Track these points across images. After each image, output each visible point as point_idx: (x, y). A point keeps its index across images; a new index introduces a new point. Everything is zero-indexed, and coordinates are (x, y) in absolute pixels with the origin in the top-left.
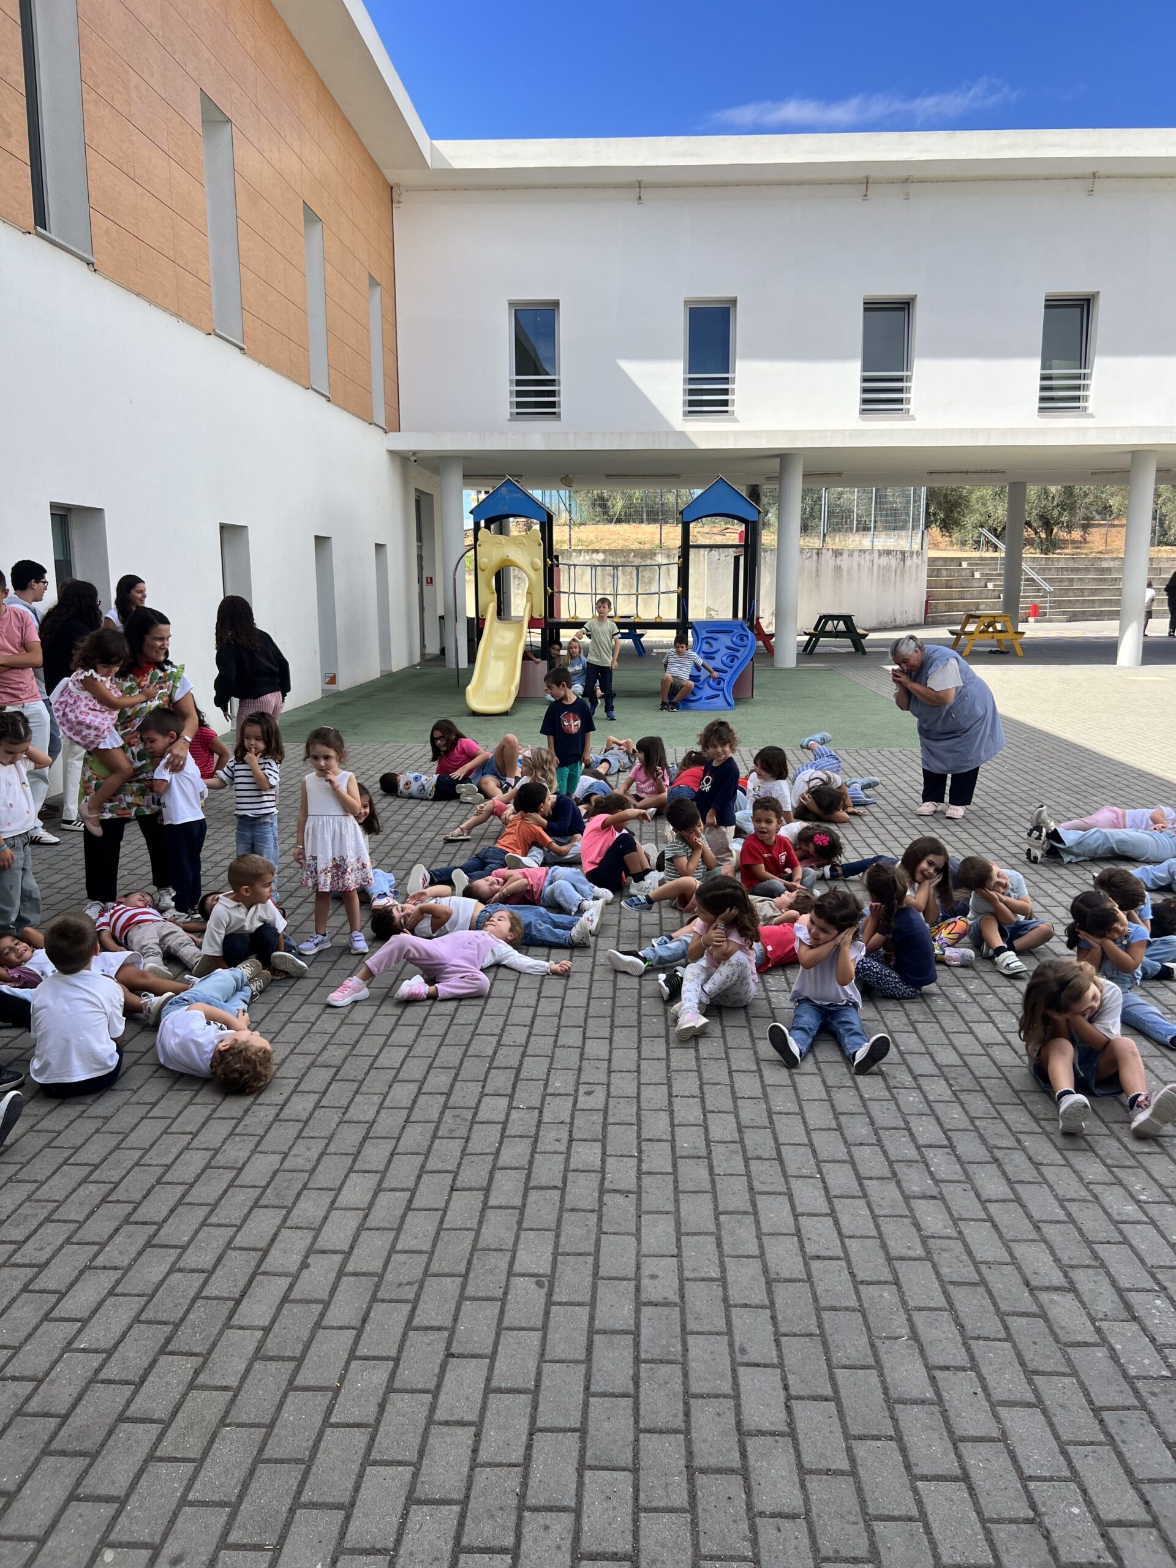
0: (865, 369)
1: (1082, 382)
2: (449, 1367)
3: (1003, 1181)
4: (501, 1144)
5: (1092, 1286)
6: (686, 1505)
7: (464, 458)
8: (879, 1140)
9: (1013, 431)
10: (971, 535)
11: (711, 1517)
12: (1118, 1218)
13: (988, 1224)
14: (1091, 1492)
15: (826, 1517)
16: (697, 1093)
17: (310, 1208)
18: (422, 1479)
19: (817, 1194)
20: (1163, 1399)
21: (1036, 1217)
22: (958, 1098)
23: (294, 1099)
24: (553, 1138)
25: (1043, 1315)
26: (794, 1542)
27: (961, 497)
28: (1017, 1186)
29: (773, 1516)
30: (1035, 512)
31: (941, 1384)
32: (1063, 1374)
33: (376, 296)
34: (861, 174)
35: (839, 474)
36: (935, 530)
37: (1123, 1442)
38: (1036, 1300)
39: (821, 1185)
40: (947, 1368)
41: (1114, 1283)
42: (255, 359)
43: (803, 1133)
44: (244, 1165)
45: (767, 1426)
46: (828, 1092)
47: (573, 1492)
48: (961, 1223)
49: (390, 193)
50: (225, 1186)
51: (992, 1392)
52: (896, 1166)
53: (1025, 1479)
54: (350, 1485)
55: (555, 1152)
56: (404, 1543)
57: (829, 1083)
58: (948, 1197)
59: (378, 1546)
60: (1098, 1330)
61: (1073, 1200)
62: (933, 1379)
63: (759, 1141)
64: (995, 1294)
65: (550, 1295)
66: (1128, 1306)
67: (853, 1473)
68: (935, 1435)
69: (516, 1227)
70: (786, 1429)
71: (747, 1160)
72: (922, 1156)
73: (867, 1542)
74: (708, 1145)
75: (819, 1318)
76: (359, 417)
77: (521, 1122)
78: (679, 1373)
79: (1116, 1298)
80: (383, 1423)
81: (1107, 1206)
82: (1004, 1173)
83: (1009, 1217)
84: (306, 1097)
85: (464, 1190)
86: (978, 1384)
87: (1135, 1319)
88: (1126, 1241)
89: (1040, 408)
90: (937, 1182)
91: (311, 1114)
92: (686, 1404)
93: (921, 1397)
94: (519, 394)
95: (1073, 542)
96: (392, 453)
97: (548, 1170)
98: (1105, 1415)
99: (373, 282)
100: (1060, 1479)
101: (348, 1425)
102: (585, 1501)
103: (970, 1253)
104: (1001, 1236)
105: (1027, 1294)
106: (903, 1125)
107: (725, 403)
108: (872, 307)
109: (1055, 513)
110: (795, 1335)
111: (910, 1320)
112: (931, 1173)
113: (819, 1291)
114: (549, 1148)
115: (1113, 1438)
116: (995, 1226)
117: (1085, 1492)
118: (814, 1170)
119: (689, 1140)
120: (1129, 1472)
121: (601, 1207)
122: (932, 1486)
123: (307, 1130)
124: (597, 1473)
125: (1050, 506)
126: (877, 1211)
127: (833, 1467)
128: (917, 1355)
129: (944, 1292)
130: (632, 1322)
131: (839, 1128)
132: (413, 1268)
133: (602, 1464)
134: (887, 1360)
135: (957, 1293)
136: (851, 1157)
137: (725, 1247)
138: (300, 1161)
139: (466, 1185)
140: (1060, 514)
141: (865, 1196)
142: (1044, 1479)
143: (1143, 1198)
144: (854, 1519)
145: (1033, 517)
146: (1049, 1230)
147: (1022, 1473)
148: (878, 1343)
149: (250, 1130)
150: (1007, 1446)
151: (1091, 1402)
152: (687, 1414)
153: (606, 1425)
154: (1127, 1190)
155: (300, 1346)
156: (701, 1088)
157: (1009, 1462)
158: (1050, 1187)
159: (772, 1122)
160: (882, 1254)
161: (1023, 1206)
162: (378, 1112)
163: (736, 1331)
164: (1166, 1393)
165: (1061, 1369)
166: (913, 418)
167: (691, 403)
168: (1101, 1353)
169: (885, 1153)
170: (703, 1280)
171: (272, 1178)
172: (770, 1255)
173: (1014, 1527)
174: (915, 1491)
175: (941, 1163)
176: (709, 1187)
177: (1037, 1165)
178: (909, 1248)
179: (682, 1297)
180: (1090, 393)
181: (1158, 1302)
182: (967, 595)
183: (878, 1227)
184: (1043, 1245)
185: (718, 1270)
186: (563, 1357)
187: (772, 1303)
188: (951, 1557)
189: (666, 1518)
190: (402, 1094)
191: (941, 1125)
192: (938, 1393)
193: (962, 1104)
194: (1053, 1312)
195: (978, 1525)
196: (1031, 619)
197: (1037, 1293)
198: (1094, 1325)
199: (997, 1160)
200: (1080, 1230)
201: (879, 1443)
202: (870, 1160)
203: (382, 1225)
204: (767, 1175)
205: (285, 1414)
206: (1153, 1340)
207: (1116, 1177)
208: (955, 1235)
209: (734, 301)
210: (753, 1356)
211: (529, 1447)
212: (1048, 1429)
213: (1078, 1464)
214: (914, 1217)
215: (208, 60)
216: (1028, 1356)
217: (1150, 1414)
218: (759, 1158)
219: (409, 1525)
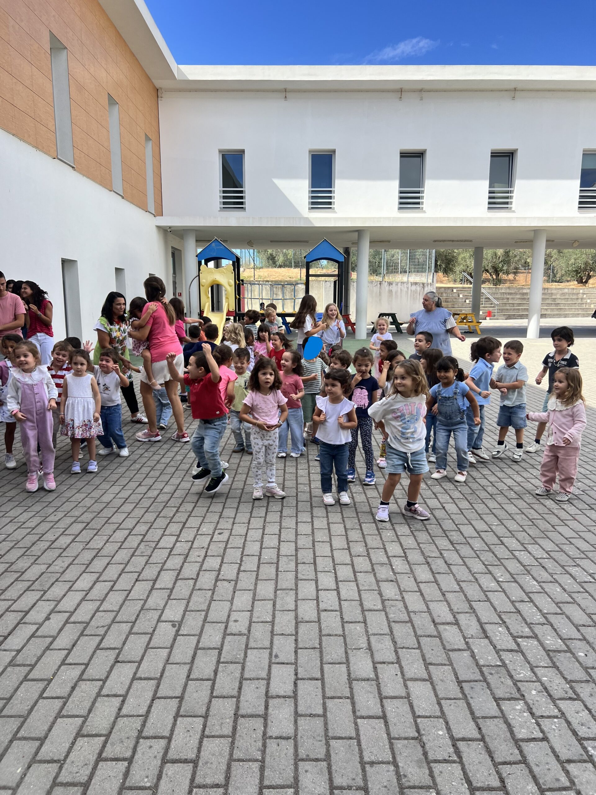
0: (401, 186)
1: (509, 195)
2: (116, 667)
3: (430, 573)
4: (167, 558)
5: (467, 622)
6: (230, 734)
7: (196, 230)
8: (368, 554)
9: (475, 219)
10: (458, 277)
11: (243, 739)
12: (486, 589)
13: (419, 593)
14: (450, 723)
15: (305, 738)
16: (278, 532)
17: (57, 591)
18: (87, 723)
19: (331, 580)
20: (496, 676)
21: (444, 590)
22: (413, 534)
23: (61, 538)
24: (196, 555)
25: (440, 637)
26: (286, 751)
27: (453, 257)
28: (436, 575)
29: (277, 738)
30: (490, 265)
31: (379, 671)
32: (445, 665)
33: (150, 146)
34: (398, 87)
35: (389, 241)
36: (440, 274)
37: (471, 698)
38: (437, 629)
39: (334, 575)
40: (384, 663)
41: (479, 620)
42: (80, 173)
43: (330, 551)
44: (26, 570)
45: (282, 693)
46: (346, 531)
47: (169, 728)
48: (404, 593)
49: (157, 92)
50: (12, 581)
51: (405, 674)
52: (375, 566)
53: (415, 717)
54: (46, 728)
55: (196, 562)
56: (70, 756)
57: (347, 527)
58: (399, 581)
59: (55, 759)
60: (467, 643)
61: (465, 581)
62: (375, 668)
63: (306, 555)
64: (416, 626)
65: (178, 631)
66: (484, 631)
67: (324, 715)
68: (371, 696)
69: (167, 598)
70: (292, 694)
71: (297, 564)
72: (390, 561)
73: (325, 750)
74: (278, 557)
75: (320, 639)
76: (140, 208)
77: (181, 547)
78: (240, 668)
79: (479, 627)
80: (72, 696)
81: (481, 584)
82: (431, 569)
83: (430, 591)
84: (68, 537)
85: (143, 580)
86: (399, 670)
87: (487, 637)
88: (488, 600)
89: (489, 208)
90: (395, 573)
91: (69, 545)
92: (241, 683)
93: (367, 677)
94: (224, 197)
95: (510, 280)
96: (159, 227)
97: (190, 570)
98: (464, 685)
99: (148, 138)
100: (435, 717)
101: (53, 698)
102: (175, 733)
103: (406, 607)
104: (424, 599)
105: (433, 626)
106: (382, 547)
107: (330, 203)
108: (404, 155)
109: (500, 265)
110: (306, 648)
111: (368, 640)
112: (393, 569)
113: (323, 626)
114: (193, 560)
115: (466, 696)
116: (422, 594)
117: (447, 723)
118: (332, 568)
119: (269, 555)
120: (472, 713)
121: (214, 588)
122: (365, 721)
123: (65, 553)
124: (185, 718)
125: (497, 262)
126: (361, 588)
127: (314, 713)
128: (369, 657)
129: (389, 626)
130: (219, 644)
131: (349, 548)
132: (107, 618)
133: (189, 714)
134: (352, 660)
135: (395, 627)
136: (352, 562)
137: (277, 606)
138: (57, 568)
139: (144, 579)
140: (503, 266)
141: (356, 580)
142: (426, 717)
143: (501, 579)
144: (320, 738)
145: (489, 267)
146: (449, 596)
147: (415, 713)
148: (349, 651)
149: (33, 553)
150: (409, 701)
151: (457, 678)
152: (240, 688)
153: (195, 694)
154: (493, 576)
155: (35, 659)
156: (280, 531)
157: (409, 708)
158: (454, 575)
159: (314, 546)
160: (360, 608)
161: (438, 585)
162: (105, 544)
163: (275, 647)
164: (498, 673)
165: (444, 662)
166: (425, 212)
167: (313, 203)
168: (466, 654)
169: (370, 560)
170: (262, 622)
171: (40, 576)
172: (300, 610)
173: (406, 741)
174: (356, 724)
175: (399, 565)
176: (274, 577)
177: (448, 565)
178: (374, 605)
179: (249, 631)
180: (513, 200)
181: (500, 629)
182: (456, 306)
183: (360, 595)
184: (445, 603)
185: (271, 617)
186: (178, 661)
187: (297, 633)
188: (369, 757)
189: (217, 741)
190: (120, 535)
191: (402, 546)
192: (377, 675)
193: (415, 537)
194: (445, 635)
195: (387, 740)
196: (488, 318)
197: (438, 626)
198: (465, 640)
199: (428, 563)
200: (466, 596)
201: (341, 700)
202: (362, 564)
203: (95, 598)
204: (306, 571)
205: (18, 693)
206: (495, 647)
207: (488, 570)
208: (400, 599)
209: (334, 151)
210: (281, 659)
211: (150, 706)
212: (432, 692)
213: (445, 709)
214: (380, 590)
215: (54, 16)
216: (427, 656)
217: (488, 684)
218: (304, 563)
219: (75, 747)
